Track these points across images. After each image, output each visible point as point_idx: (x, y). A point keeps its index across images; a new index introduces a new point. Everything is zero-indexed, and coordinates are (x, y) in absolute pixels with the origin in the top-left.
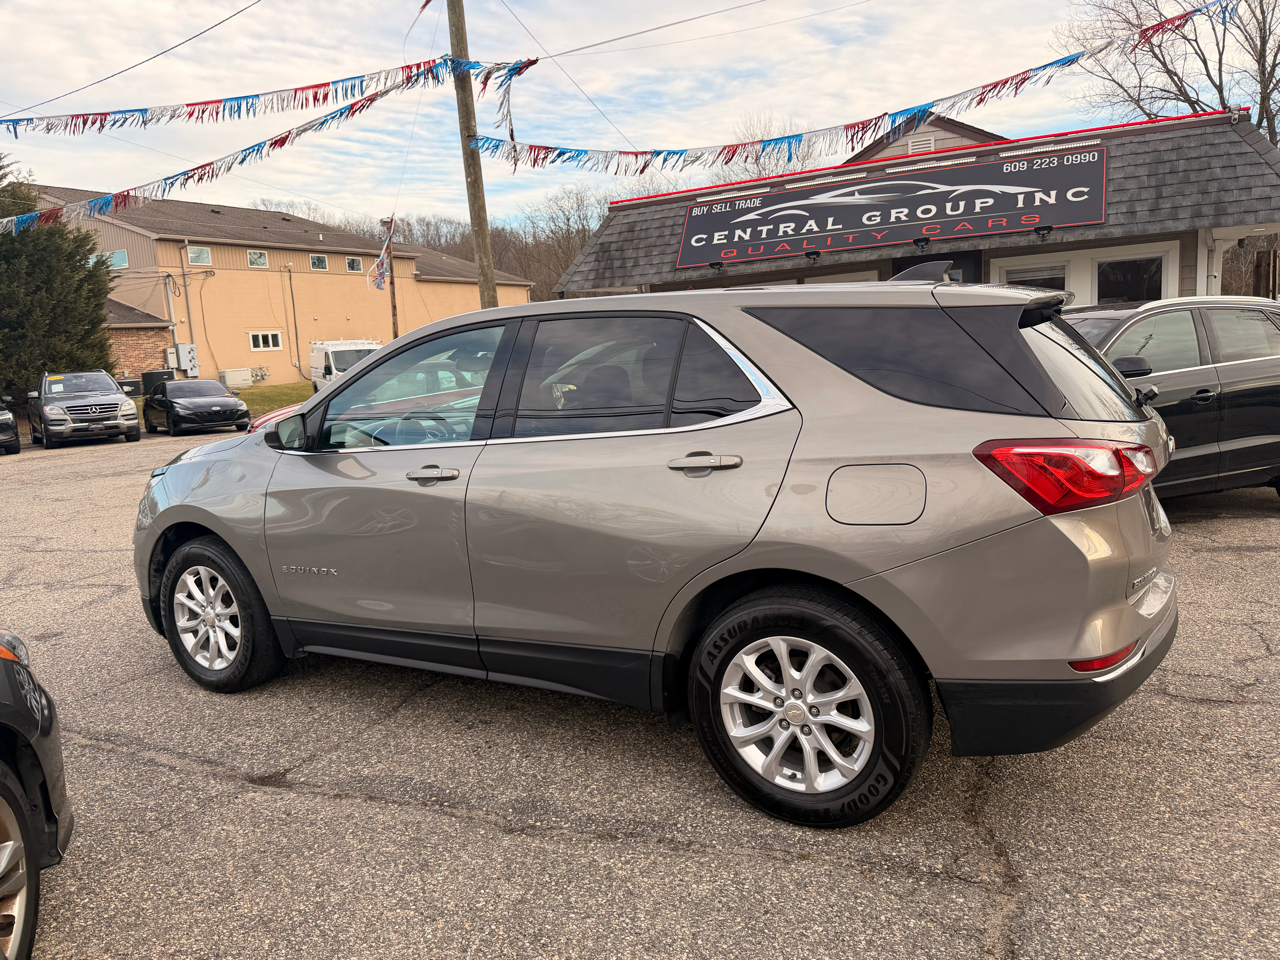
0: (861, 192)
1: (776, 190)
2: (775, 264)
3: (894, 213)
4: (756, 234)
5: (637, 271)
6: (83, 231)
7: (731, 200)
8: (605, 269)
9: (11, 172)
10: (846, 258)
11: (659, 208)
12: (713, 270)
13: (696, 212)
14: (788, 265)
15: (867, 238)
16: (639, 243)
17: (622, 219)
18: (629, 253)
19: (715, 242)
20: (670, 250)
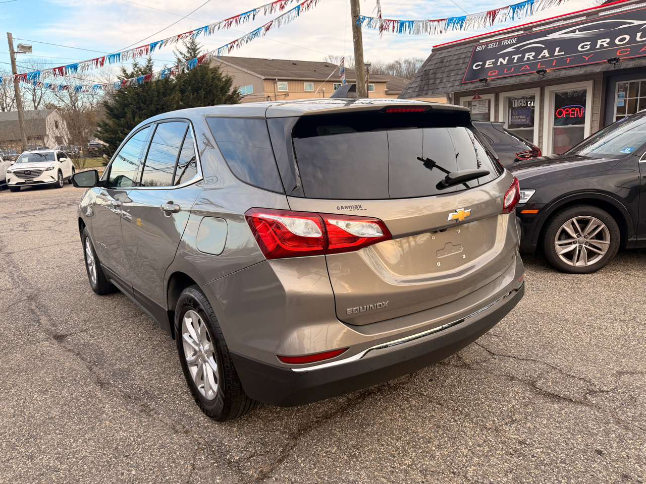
0: (580, 30)
1: (527, 32)
2: (519, 79)
3: (599, 42)
4: (511, 60)
5: (442, 85)
6: (229, 76)
7: (500, 41)
8: (424, 85)
9: (201, 51)
10: (563, 73)
11: (459, 48)
12: (483, 84)
13: (479, 49)
14: (527, 79)
15: (580, 60)
16: (445, 69)
17: (439, 56)
18: (439, 75)
19: (487, 66)
20: (461, 72)
